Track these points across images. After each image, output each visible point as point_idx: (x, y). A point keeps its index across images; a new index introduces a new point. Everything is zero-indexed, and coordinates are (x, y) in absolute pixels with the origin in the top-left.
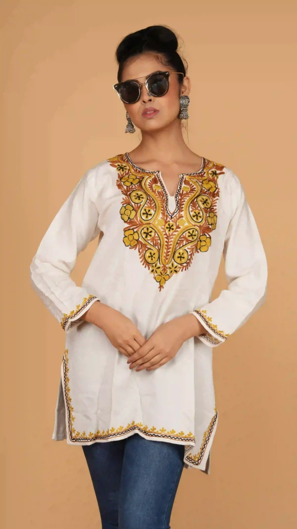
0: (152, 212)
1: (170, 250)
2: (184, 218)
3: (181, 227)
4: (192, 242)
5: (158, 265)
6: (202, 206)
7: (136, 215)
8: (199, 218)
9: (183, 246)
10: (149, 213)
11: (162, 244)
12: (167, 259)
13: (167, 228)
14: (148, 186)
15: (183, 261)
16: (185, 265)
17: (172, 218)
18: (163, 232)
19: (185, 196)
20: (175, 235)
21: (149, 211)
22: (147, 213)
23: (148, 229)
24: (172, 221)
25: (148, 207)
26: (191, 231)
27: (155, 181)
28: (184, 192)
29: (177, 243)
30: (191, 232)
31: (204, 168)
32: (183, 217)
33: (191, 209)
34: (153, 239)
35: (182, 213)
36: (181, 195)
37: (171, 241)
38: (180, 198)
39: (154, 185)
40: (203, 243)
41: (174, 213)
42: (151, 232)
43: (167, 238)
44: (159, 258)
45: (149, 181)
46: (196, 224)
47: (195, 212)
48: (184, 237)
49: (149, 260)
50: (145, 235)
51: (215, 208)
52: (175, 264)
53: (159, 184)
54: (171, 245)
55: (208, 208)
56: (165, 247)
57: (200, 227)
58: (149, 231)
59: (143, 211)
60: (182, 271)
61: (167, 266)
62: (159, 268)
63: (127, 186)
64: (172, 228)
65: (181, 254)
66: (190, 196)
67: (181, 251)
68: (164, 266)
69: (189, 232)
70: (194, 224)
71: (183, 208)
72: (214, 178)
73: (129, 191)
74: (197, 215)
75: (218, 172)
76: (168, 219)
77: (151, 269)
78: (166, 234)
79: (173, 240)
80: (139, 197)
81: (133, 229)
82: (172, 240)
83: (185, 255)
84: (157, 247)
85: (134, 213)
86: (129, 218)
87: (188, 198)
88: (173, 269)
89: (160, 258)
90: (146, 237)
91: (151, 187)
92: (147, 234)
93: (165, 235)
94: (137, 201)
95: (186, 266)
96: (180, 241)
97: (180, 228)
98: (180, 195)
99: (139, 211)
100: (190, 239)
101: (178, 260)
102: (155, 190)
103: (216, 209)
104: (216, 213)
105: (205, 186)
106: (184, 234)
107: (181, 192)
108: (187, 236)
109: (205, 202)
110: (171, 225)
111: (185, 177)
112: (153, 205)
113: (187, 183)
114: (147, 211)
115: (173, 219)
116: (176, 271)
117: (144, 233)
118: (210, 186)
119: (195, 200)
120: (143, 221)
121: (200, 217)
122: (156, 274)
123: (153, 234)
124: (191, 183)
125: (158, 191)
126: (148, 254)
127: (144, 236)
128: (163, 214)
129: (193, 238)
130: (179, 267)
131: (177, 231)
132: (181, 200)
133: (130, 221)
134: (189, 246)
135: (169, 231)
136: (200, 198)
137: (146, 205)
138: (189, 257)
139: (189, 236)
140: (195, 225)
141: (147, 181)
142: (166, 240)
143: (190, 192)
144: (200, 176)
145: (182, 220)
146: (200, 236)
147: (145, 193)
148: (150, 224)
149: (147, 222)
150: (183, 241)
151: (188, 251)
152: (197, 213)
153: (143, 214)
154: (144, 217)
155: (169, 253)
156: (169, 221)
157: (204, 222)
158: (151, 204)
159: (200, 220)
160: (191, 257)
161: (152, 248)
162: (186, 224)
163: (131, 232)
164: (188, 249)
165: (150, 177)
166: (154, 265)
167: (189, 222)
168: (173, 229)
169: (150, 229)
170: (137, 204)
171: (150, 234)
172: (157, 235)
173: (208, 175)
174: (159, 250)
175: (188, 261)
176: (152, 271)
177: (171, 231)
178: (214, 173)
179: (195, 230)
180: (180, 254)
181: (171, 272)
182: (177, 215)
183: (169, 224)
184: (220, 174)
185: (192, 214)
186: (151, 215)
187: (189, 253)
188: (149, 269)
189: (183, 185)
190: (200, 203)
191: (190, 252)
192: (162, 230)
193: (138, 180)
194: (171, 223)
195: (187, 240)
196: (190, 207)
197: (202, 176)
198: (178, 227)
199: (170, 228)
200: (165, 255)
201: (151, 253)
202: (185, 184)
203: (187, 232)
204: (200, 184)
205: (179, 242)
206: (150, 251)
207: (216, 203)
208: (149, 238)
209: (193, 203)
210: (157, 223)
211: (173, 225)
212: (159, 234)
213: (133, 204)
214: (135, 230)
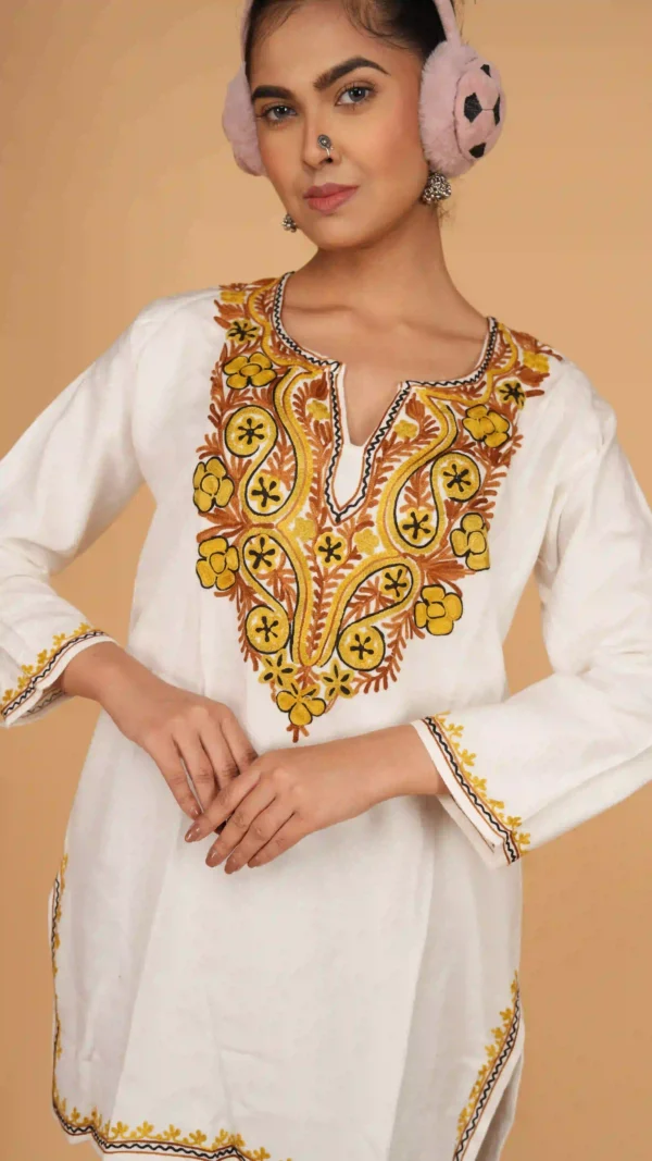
0: (282, 490)
1: (324, 621)
2: (374, 530)
3: (365, 556)
4: (394, 605)
5: (287, 662)
6: (444, 494)
7: (234, 493)
8: (420, 532)
9: (368, 616)
10: (272, 493)
11: (302, 596)
12: (315, 647)
13: (321, 549)
14: (293, 400)
15: (369, 661)
16: (374, 674)
17: (338, 520)
18: (308, 558)
19: (398, 452)
20: (342, 576)
21: (273, 485)
22: (264, 493)
23: (262, 542)
24: (339, 531)
25: (272, 472)
26: (394, 571)
27: (319, 390)
28: (398, 439)
29: (348, 604)
30: (394, 576)
31: (485, 368)
32: (371, 524)
33: (402, 502)
34: (275, 576)
35: (373, 512)
36: (386, 447)
37: (330, 595)
38: (380, 454)
39: (310, 401)
40: (435, 610)
41: (348, 506)
42: (272, 552)
43: (319, 581)
44: (291, 637)
45: (300, 384)
46: (410, 550)
47: (413, 515)
48: (373, 590)
49: (258, 639)
50: (254, 558)
51: (490, 498)
52: (343, 668)
53: (327, 403)
54: (328, 604)
55: (461, 502)
56: (311, 608)
57: (421, 560)
58: (266, 548)
59: (254, 484)
60: (366, 691)
61: (317, 670)
62: (288, 671)
63: (233, 389)
64: (335, 552)
65: (362, 639)
66: (414, 452)
67: (363, 630)
68: (305, 668)
69: (388, 576)
70: (403, 551)
71: (378, 492)
72: (507, 407)
73: (230, 406)
74: (416, 525)
75: (525, 388)
76: (328, 524)
77: (263, 669)
78: (316, 569)
79: (336, 593)
80: (250, 434)
81: (225, 537)
82: (334, 590)
83: (376, 645)
84: (284, 603)
85: (227, 487)
86: (214, 501)
87: (405, 459)
88: (337, 683)
89: (296, 640)
90: (256, 566)
91: (301, 404)
92: (259, 557)
93: (312, 569)
94: (241, 447)
95: (377, 679)
96: (358, 597)
97: (359, 557)
98: (381, 445)
99: (244, 481)
100: (391, 595)
101: (353, 657)
102: (311, 415)
103: (493, 504)
104: (491, 516)
105: (471, 424)
106: (372, 579)
107: (389, 438)
108: (381, 588)
109: (458, 479)
110: (334, 543)
111: (413, 390)
112: (286, 468)
113: (414, 409)
114: (267, 485)
115: (342, 526)
116: (346, 691)
117: (252, 553)
118: (488, 427)
119: (428, 469)
120: (251, 516)
121: (427, 531)
122: (278, 688)
123: (276, 560)
124: (428, 412)
125: (317, 423)
126: (255, 621)
127: (250, 561)
128: (315, 502)
129: (398, 595)
130: (355, 680)
131: (351, 567)
132: (380, 461)
133: (215, 512)
134: (387, 618)
135: (327, 560)
136: (444, 464)
137: (265, 466)
138: (389, 652)
139: (387, 587)
140: (405, 555)
141: (298, 383)
142: (315, 587)
143: (416, 441)
144: (465, 391)
145: (370, 533)
146: (423, 587)
147: (277, 420)
148: (270, 526)
149: (263, 520)
150: (368, 600)
151: (386, 632)
152: (419, 518)
153: (255, 493)
154: (255, 503)
155: (321, 631)
156: (330, 529)
157: (436, 546)
158: (281, 462)
159: (424, 540)
160: (396, 651)
161: (272, 604)
162: (380, 549)
163: (220, 545)
164: (385, 625)
165: (310, 373)
166: (274, 658)
167: (389, 545)
168: (338, 558)
169: (270, 544)
170: (241, 457)
171: (267, 558)
172: (287, 566)
173: (493, 392)
174: (291, 616)
175: (385, 664)
176: (268, 677)
177: (334, 563)
178: (514, 392)
179: (404, 569)
180: (357, 638)
181: (332, 691)
182: (356, 517)
183: (328, 540)
184: (530, 394)
185: (403, 518)
186: (276, 498)
187: (388, 641)
188: (256, 668)
189: (402, 416)
190: (441, 482)
191: (390, 636)
192: (306, 553)
193: (271, 374)
194: (336, 536)
195: (382, 600)
196: (404, 492)
197: (473, 392)
198: (354, 555)
199: (330, 552)
200: (310, 634)
201: (264, 619)
202: (407, 413)
203: (381, 574)
204: (459, 417)
205: (354, 600)
206: (262, 611)
207: (497, 484)
208: (263, 569)
209: (416, 481)
210: (292, 526)
211: (339, 545)
212: (296, 564)
213: (228, 456)
214: (231, 540)
